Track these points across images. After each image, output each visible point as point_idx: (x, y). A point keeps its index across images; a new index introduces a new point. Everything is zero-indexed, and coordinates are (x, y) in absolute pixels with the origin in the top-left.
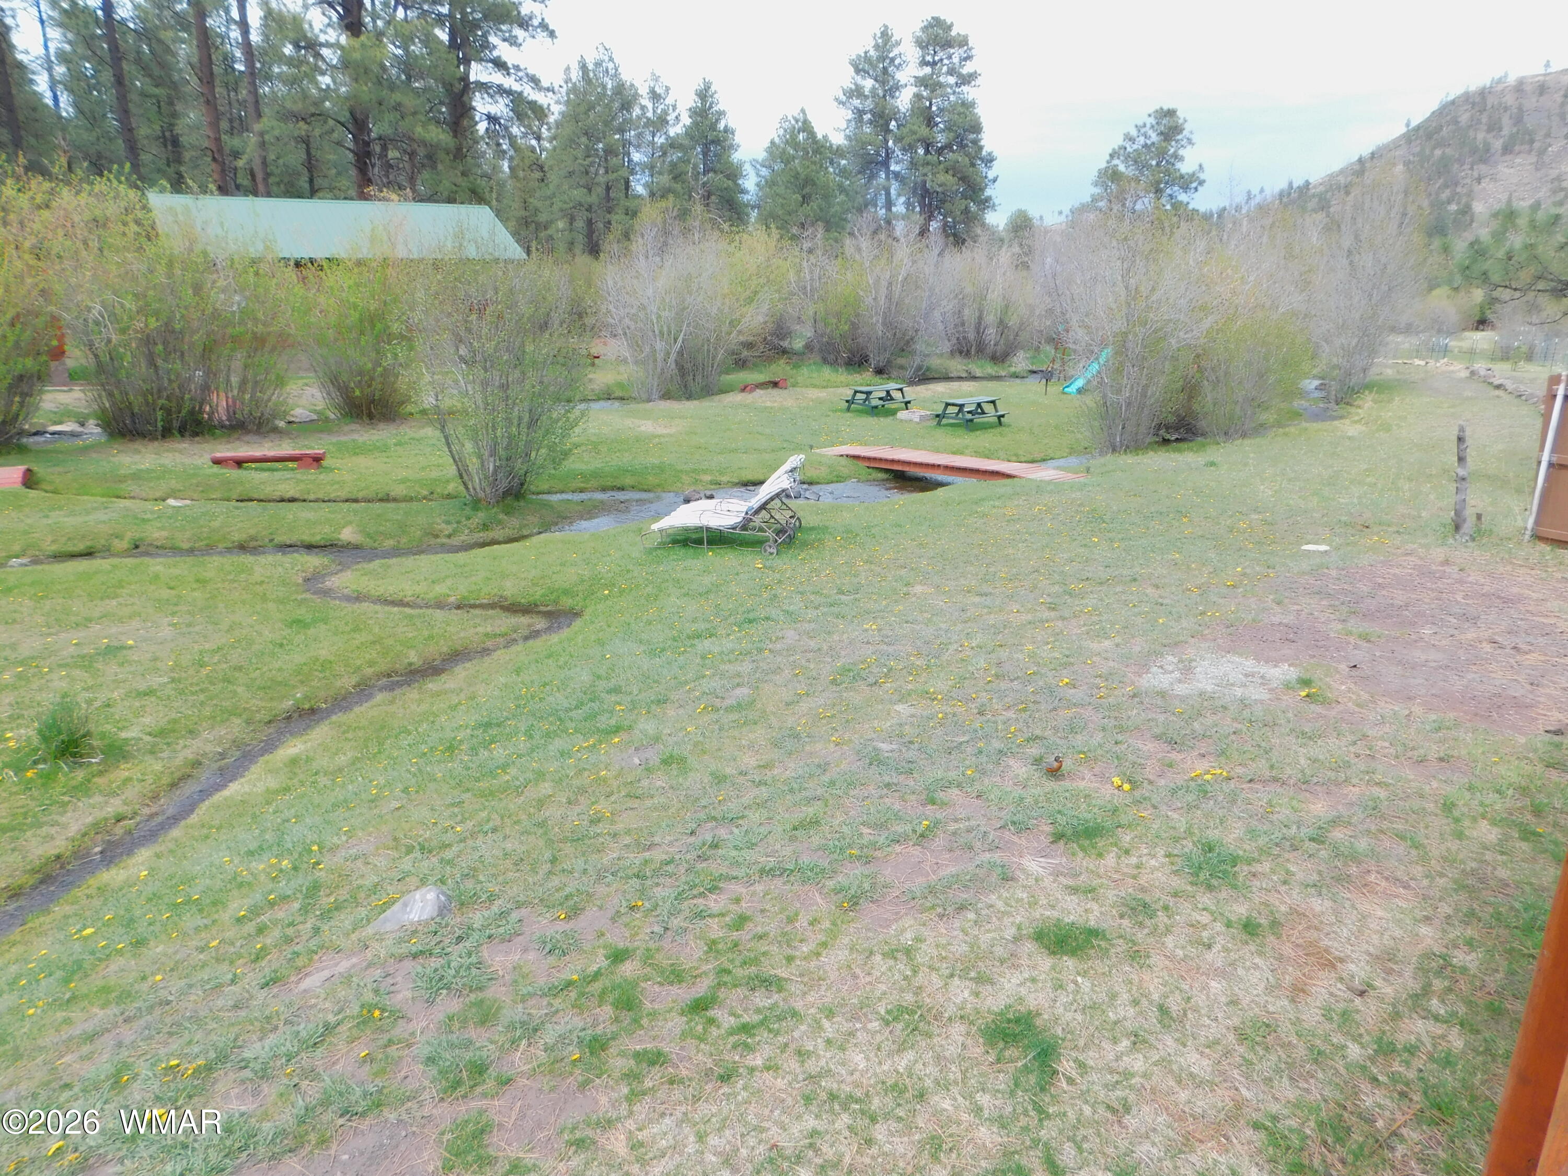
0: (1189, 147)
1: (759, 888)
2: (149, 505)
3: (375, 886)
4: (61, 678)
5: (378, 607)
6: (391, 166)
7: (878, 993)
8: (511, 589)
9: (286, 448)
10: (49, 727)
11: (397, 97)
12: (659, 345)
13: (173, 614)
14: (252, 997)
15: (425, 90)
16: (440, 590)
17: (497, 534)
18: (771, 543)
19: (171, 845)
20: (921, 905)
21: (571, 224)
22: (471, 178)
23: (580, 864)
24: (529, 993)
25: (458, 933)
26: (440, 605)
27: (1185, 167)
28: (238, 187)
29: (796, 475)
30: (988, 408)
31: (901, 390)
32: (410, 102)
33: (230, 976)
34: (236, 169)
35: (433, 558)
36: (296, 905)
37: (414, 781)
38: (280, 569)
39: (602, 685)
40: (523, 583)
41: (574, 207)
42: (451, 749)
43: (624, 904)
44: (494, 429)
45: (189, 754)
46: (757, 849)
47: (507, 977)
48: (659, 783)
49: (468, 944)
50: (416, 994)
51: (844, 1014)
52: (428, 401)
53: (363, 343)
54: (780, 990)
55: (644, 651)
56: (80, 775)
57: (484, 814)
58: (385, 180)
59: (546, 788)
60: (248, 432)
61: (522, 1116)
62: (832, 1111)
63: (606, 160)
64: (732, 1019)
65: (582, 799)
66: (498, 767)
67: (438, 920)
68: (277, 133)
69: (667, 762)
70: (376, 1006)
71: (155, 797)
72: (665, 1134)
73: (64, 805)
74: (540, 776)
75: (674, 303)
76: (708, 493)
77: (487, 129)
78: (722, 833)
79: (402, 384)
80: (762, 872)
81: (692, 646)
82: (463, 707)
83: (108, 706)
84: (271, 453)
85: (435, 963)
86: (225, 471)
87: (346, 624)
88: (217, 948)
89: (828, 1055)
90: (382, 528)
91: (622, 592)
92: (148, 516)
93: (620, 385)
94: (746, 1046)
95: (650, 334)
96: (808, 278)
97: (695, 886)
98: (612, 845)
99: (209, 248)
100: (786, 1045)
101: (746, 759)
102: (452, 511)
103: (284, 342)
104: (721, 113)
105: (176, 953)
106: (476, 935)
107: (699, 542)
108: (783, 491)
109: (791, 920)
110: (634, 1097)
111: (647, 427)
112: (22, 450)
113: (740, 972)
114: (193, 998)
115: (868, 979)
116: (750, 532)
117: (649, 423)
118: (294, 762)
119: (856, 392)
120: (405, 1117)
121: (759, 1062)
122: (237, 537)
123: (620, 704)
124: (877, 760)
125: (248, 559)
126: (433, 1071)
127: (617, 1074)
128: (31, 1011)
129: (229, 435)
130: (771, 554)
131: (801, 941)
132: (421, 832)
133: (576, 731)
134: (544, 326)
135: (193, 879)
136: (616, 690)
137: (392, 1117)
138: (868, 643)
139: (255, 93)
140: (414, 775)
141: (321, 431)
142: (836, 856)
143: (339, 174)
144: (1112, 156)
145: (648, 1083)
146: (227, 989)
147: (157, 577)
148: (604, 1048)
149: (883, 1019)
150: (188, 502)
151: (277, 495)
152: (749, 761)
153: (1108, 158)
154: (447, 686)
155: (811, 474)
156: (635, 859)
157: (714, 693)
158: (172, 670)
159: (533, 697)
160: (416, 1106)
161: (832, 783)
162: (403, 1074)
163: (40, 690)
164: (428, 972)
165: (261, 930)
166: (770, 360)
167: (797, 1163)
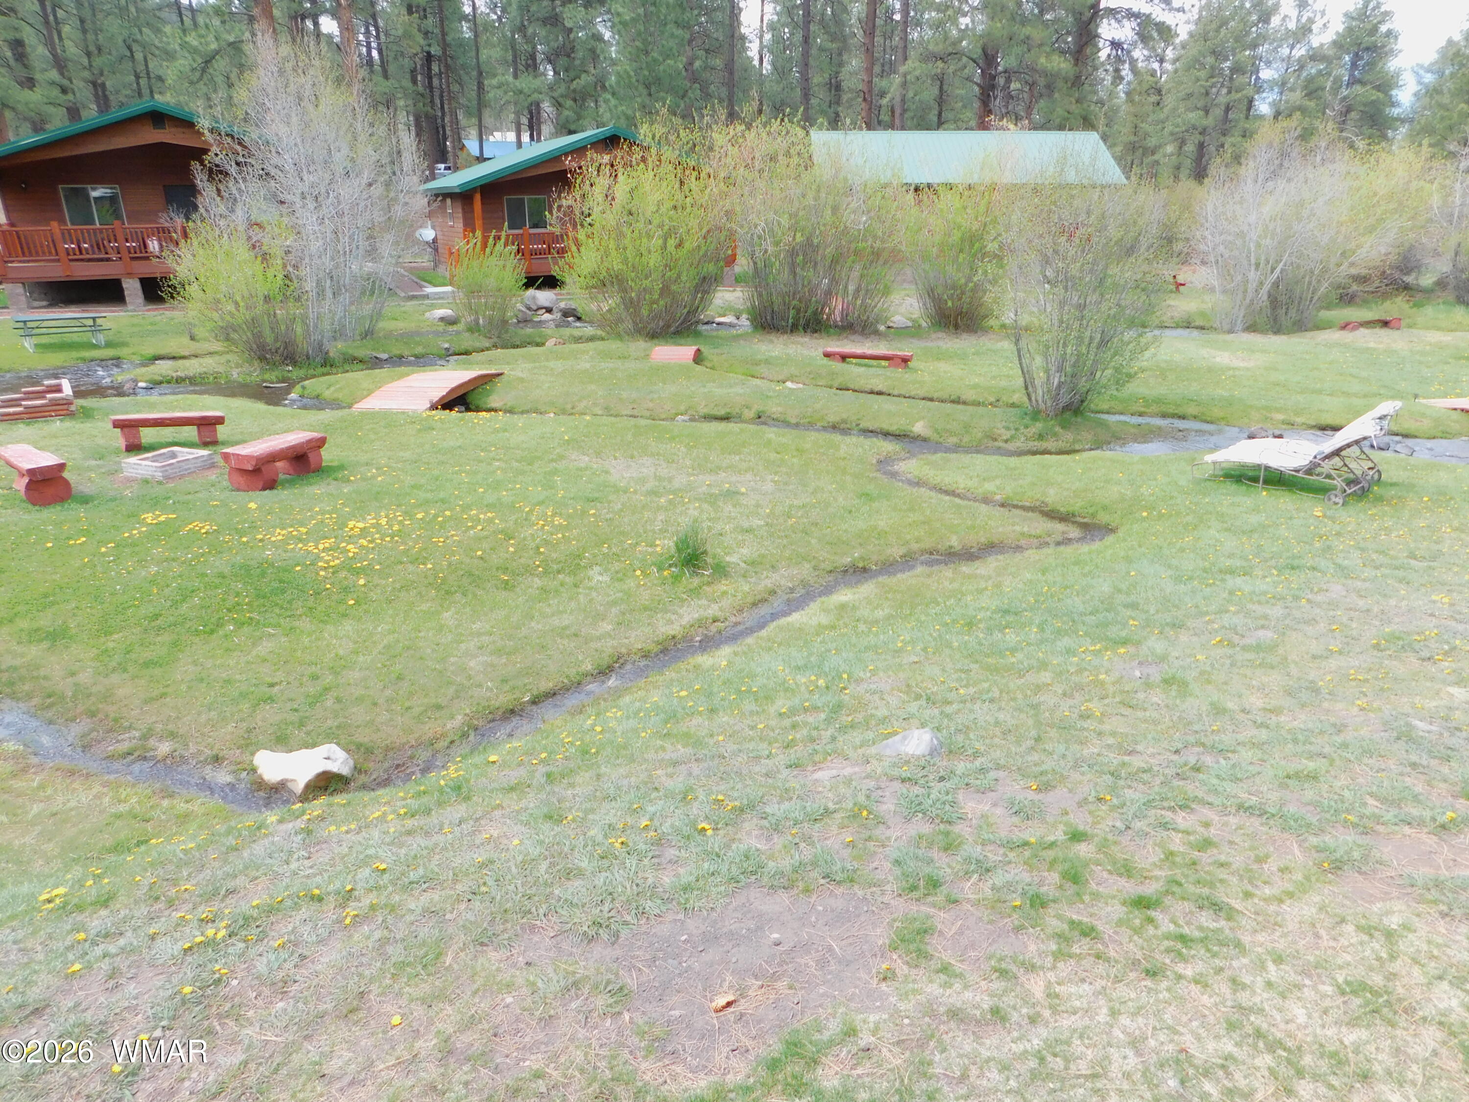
1: (1233, 820)
2: (773, 385)
3: (885, 718)
4: (695, 508)
5: (933, 494)
6: (1012, 97)
7: (1340, 961)
8: (1053, 497)
9: (881, 349)
10: (682, 542)
11: (1027, 30)
12: (1252, 275)
13: (776, 473)
14: (779, 772)
15: (1054, 21)
16: (989, 487)
17: (1050, 445)
18: (1338, 492)
19: (745, 649)
20: (1421, 895)
21: (1181, 148)
22: (1085, 105)
23: (1061, 748)
24: (989, 840)
25: (942, 773)
26: (986, 500)
28: (879, 123)
29: (1385, 423)
32: (1036, 33)
33: (767, 752)
34: (880, 107)
35: (988, 458)
36: (823, 716)
37: (933, 644)
38: (860, 450)
39: (1120, 598)
40: (1065, 493)
41: (1187, 131)
42: (970, 624)
43: (1093, 794)
44: (1065, 345)
45: (769, 583)
46: (1241, 785)
47: (974, 821)
48: (1155, 699)
49: (948, 785)
50: (898, 809)
51: (1294, 965)
52: (1008, 317)
53: (961, 260)
54: (1229, 919)
55: (1171, 576)
56: (696, 581)
57: (986, 685)
58: (1004, 110)
59: (1046, 677)
60: (855, 332)
61: (960, 932)
62: (1255, 1047)
63: (1231, 79)
64: (1172, 927)
65: (1077, 695)
66: (1007, 649)
67: (928, 758)
68: (917, 73)
69: (1168, 682)
70: (865, 808)
71: (741, 611)
72: (1081, 997)
73: (683, 601)
74: (1043, 665)
75: (1278, 230)
76: (1277, 432)
77: (1109, 56)
78: (1208, 760)
79: (988, 298)
80: (1240, 807)
81: (1223, 580)
82: (989, 593)
83: (721, 535)
84: (870, 352)
85: (917, 790)
86: (831, 363)
87: (905, 503)
88: (762, 730)
89: (1265, 995)
90: (948, 427)
91: (1161, 516)
92: (771, 394)
93: (1202, 314)
94: (1180, 954)
95: (1245, 263)
96: (1458, 202)
97: (1167, 799)
98: (1095, 741)
99: (849, 176)
100: (1221, 969)
101: (1253, 699)
102: (1013, 419)
103: (895, 257)
104: (1385, 16)
105: (734, 725)
106: (956, 780)
107: (1255, 480)
108: (1365, 438)
109: (1260, 860)
110: (1059, 955)
111: (1223, 358)
112: (697, 334)
113: (1191, 889)
114: (740, 759)
115: (1332, 944)
116: (1315, 477)
117: (1226, 354)
118: (843, 607)
120: (869, 897)
121: (1189, 972)
122: (832, 418)
123: (1134, 620)
124: (1407, 736)
125: (837, 437)
126: (898, 871)
127: (1049, 931)
128: (643, 734)
129: (840, 334)
130: (1336, 504)
131: (1265, 883)
132: (930, 686)
133: (1086, 634)
134: (1130, 251)
135: (756, 676)
136: (1134, 606)
137: (860, 893)
138: (1432, 615)
139: (905, 39)
140: (935, 639)
141: (913, 337)
142: (1328, 816)
143: (964, 107)
145: (1076, 949)
146: (763, 761)
147: (769, 442)
148: (1043, 905)
149: (1339, 987)
150: (801, 386)
151: (868, 388)
152: (1256, 701)
154: (978, 572)
155: (1408, 425)
156: (1114, 759)
157: (1234, 629)
158: (768, 516)
159: (1052, 596)
160: (879, 893)
161: (1345, 746)
162: (875, 865)
163: (681, 514)
164: (911, 795)
165: (794, 726)
166: (1385, 296)
167: (1205, 1076)
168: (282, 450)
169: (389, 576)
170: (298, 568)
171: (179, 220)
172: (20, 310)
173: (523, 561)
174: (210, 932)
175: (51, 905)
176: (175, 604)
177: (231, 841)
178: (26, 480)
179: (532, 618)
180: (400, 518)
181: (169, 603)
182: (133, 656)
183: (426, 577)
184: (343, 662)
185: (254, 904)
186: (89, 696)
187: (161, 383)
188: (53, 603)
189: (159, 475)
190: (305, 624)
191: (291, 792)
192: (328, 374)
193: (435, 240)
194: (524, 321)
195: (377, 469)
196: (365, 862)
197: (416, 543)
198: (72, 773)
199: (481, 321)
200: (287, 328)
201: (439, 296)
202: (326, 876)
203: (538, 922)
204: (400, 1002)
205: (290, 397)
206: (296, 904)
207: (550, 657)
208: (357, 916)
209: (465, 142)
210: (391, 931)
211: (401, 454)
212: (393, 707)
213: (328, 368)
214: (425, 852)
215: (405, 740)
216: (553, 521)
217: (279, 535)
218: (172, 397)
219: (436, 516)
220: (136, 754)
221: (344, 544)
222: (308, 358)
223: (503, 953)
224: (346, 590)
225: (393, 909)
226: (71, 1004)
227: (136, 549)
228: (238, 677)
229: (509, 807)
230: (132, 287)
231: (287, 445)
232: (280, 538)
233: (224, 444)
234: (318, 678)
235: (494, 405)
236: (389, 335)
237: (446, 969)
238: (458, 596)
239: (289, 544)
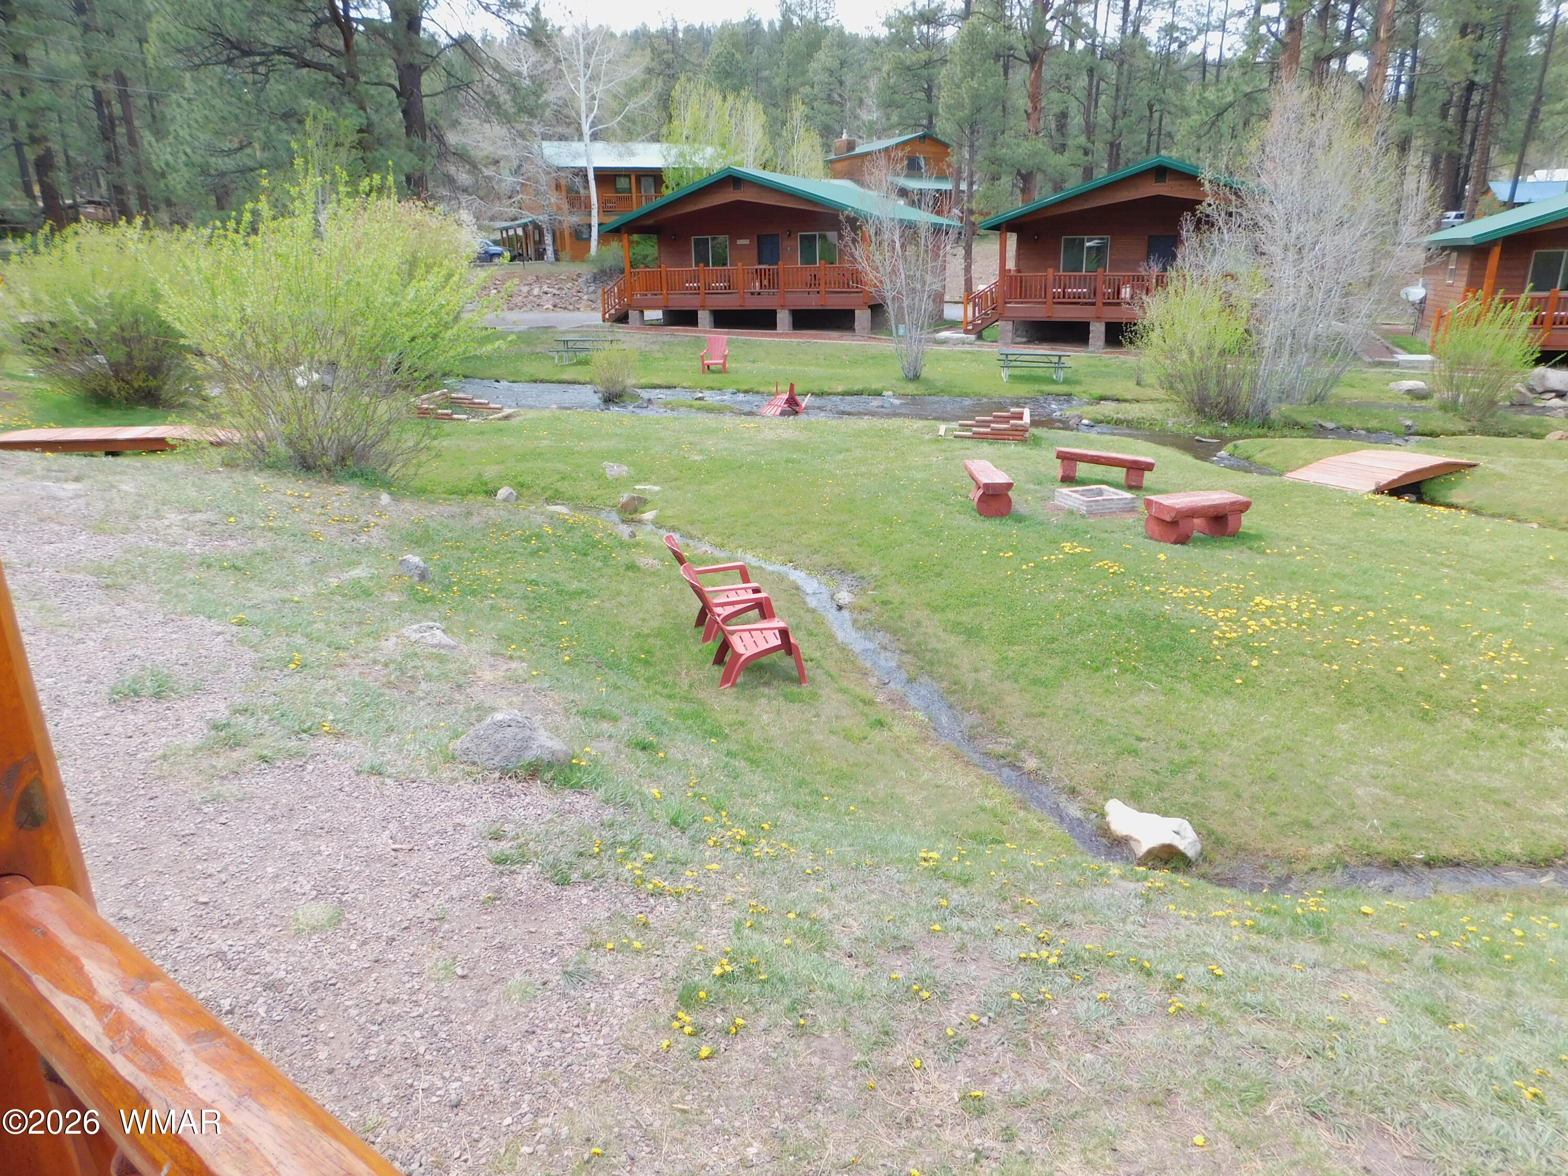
168: (1204, 508)
169: (1285, 665)
170: (1193, 631)
171: (1155, 269)
172: (1005, 344)
173: (1454, 693)
174: (1044, 954)
175: (926, 864)
176: (1072, 633)
177: (1074, 876)
178: (981, 492)
179: (1450, 765)
180: (1313, 606)
181: (1067, 631)
182: (1026, 670)
183: (1328, 678)
184: (1215, 740)
185: (1087, 946)
186: (984, 694)
187: (1102, 422)
188: (977, 604)
189: (1083, 509)
190: (1185, 688)
191: (1131, 850)
192: (1265, 436)
193: (1423, 301)
194: (1520, 405)
195: (1298, 547)
196: (1201, 958)
197: (1326, 637)
198: (957, 757)
199: (1461, 400)
200: (1234, 383)
201: (1412, 365)
202: (1158, 953)
203: (1391, 1129)
204: (1207, 1124)
205: (1219, 454)
206: (1125, 966)
207: (1463, 818)
208: (1182, 1009)
209: (1492, 185)
210: (1213, 1043)
211: (1328, 536)
212: (1257, 806)
213: (1266, 430)
214: (1268, 979)
215: (1261, 846)
216: (1508, 656)
217: (1181, 592)
218: (1108, 437)
219: (1355, 614)
220: (1009, 759)
221: (1245, 619)
222: (1247, 416)
223: (1337, 1139)
224: (1236, 667)
225: (1221, 1022)
226: (927, 956)
227: (1051, 573)
228: (1110, 720)
229: (1377, 974)
230: (1097, 331)
231: (1209, 503)
232: (1181, 595)
233: (1148, 490)
234: (1186, 748)
235: (1454, 500)
236: (1341, 403)
237: (1265, 1117)
238: (1360, 711)
239: (1189, 604)
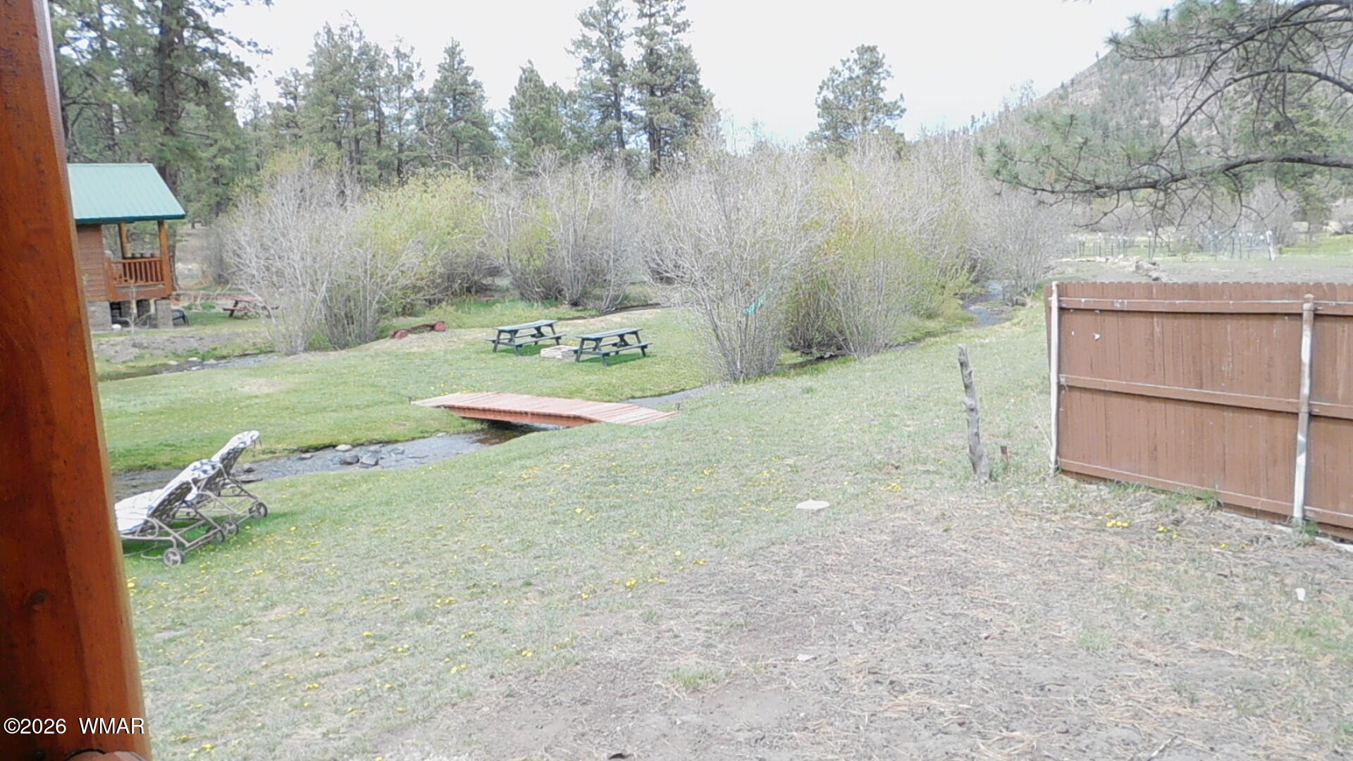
0: (888, 79)
12: (303, 295)
18: (174, 548)
27: (887, 97)
30: (630, 339)
31: (551, 325)
104: (469, 69)
111: (252, 386)
116: (149, 537)
117: (260, 381)
119: (500, 332)
130: (175, 562)
144: (821, 88)
153: (818, 90)
155: (390, 431)
166: (436, 303)
